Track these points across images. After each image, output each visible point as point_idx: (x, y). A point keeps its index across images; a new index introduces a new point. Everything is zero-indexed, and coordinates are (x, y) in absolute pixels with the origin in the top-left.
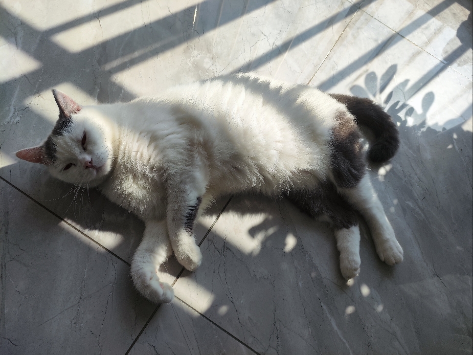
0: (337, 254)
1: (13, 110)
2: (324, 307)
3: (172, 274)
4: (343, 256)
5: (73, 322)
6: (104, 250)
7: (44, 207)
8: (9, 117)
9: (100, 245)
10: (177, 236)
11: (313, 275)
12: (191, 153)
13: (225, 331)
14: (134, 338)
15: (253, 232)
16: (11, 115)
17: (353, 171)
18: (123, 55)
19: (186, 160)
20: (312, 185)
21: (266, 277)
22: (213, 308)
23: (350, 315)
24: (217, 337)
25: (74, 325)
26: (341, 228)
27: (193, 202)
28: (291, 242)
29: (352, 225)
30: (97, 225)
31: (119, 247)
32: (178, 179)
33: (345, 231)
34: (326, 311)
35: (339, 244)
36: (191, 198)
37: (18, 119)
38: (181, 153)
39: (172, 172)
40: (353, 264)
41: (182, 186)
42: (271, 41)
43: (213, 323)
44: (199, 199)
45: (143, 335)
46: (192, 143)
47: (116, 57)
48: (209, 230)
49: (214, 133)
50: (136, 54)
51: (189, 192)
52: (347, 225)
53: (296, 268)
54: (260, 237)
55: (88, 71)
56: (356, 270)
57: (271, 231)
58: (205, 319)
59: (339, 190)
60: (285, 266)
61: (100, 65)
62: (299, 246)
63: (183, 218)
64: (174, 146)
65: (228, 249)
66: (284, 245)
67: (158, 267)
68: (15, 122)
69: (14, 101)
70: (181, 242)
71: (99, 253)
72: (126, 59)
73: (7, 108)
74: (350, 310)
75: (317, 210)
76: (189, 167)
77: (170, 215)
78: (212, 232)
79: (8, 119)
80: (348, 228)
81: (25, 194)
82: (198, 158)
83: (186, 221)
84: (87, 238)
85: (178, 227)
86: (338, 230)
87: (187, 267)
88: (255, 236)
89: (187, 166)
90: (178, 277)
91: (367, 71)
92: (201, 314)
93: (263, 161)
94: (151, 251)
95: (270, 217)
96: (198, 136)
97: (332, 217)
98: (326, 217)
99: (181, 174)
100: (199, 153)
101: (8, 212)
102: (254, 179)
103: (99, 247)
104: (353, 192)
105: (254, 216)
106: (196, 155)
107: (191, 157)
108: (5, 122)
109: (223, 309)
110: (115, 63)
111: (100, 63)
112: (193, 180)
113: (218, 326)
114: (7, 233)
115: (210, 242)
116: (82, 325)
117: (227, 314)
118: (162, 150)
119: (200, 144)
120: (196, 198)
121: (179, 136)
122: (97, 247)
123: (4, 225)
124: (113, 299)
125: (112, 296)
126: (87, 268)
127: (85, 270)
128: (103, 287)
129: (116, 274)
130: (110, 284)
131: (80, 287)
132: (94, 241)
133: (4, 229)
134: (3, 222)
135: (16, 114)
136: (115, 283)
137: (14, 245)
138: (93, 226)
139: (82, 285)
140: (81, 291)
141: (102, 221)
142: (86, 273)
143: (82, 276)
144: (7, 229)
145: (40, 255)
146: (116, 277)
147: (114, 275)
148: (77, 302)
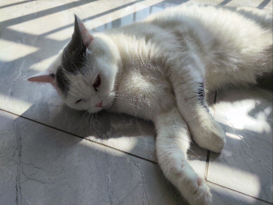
1: (21, 72)
7: (55, 128)
8: (18, 77)
9: (115, 149)
10: (195, 113)
16: (20, 75)
44: (203, 79)
69: (21, 67)
71: (117, 158)
73: (17, 72)
81: (36, 122)
83: (200, 97)
89: (183, 51)
95: (259, 102)
99: (180, 58)
101: (20, 138)
103: (116, 151)
107: (184, 44)
108: (15, 80)
114: (20, 155)
122: (114, 152)
123: (17, 149)
124: (148, 200)
125: (147, 197)
126: (109, 172)
127: (108, 176)
128: (133, 189)
129: (142, 172)
130: (140, 185)
131: (108, 194)
132: (110, 147)
133: (17, 153)
134: (16, 147)
135: (24, 74)
136: (144, 183)
137: (29, 165)
138: (104, 135)
139: (109, 191)
140: (110, 198)
141: (112, 129)
142: (109, 177)
143: (107, 182)
144: (20, 152)
145: (57, 169)
146: (143, 176)
147: (141, 175)
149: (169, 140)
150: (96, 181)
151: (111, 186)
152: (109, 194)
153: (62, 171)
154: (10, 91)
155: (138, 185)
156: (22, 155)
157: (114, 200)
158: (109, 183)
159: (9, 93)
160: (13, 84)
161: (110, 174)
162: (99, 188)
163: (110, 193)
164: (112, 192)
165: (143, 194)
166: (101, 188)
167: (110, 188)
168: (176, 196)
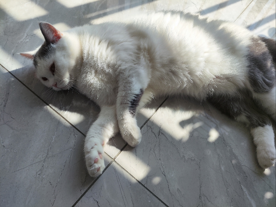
0: (254, 147)
1: (26, 35)
2: (245, 190)
3: (118, 147)
4: (259, 148)
5: (38, 174)
6: (69, 125)
8: (23, 39)
9: (67, 120)
10: (122, 115)
11: (234, 162)
12: (138, 55)
13: (157, 198)
14: (83, 192)
15: (183, 124)
16: (24, 37)
17: (267, 80)
18: (99, 10)
19: (134, 61)
20: (231, 91)
21: (193, 159)
22: (149, 177)
23: (269, 200)
24: (150, 201)
25: (38, 176)
26: (257, 126)
27: (137, 92)
28: (214, 135)
29: (266, 124)
30: (67, 107)
31: (81, 124)
32: (127, 73)
33: (260, 129)
34: (246, 193)
35: (255, 139)
36: (136, 88)
37: (28, 40)
38: (130, 55)
39: (123, 67)
40: (270, 154)
41: (130, 79)
42: (199, 7)
43: (147, 189)
44: (142, 91)
45: (89, 191)
46: (139, 49)
47: (95, 11)
48: (149, 119)
49: (156, 41)
50: (108, 10)
51: (134, 83)
52: (262, 124)
53: (219, 155)
54: (189, 128)
55: (76, 17)
56: (273, 159)
57: (197, 125)
58: (140, 185)
59: (255, 95)
60: (209, 152)
61: (84, 15)
62: (221, 139)
63: (129, 102)
64: (126, 50)
65: (162, 134)
66: (208, 136)
67: (107, 140)
68: (26, 42)
69: (28, 30)
70: (125, 121)
71: (65, 127)
72: (101, 12)
73: (23, 34)
74: (269, 195)
75: (236, 110)
76: (136, 65)
77: (119, 100)
78: (150, 121)
79: (21, 40)
80: (263, 126)
81: (23, 83)
82: (143, 59)
83: (131, 105)
84: (59, 116)
85: (124, 109)
86: (254, 128)
87: (129, 143)
88: (184, 127)
89: (135, 64)
90: (122, 150)
91: (269, 26)
92: (138, 181)
93: (193, 65)
94: (103, 126)
96: (144, 44)
97: (248, 117)
98: (243, 118)
99: (130, 70)
100: (144, 55)
101: (8, 94)
102: (185, 80)
103: (66, 122)
104: (267, 96)
105: (183, 112)
106: (142, 57)
107: (138, 58)
108: (19, 41)
109: (157, 180)
110: (93, 14)
111: (84, 13)
112: (138, 75)
113: (151, 193)
114: (5, 106)
115: (149, 128)
116: (44, 176)
117: (160, 184)
118: (117, 52)
119: (145, 49)
120: (139, 89)
121: (130, 43)
122: (65, 122)
123: (4, 101)
124: (70, 160)
125: (70, 158)
126: (55, 135)
128: (65, 150)
129: (76, 142)
131: (48, 148)
132: (63, 118)
133: (4, 103)
134: (4, 99)
135: (27, 37)
136: (74, 149)
137: (8, 114)
138: (64, 108)
140: (48, 151)
141: (71, 105)
142: (54, 138)
143: (50, 141)
144: (6, 104)
145: (24, 122)
146: (75, 144)
147: (74, 143)
148: (44, 159)
149: (99, 127)
150: (44, 138)
153: (27, 125)
154: (13, 51)
155: (69, 149)
156: (6, 106)
157: (50, 153)
158: (52, 142)
159: (12, 53)
160: (17, 45)
161: (55, 137)
162: (44, 143)
164: (51, 148)
165: (69, 155)
167: (51, 145)
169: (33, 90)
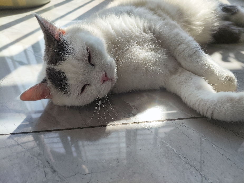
114: (55, 171)
123: (44, 166)
124: (221, 149)
125: (217, 147)
126: (166, 143)
127: (168, 146)
128: (201, 146)
129: (194, 129)
130: (202, 140)
131: (183, 162)
133: (48, 170)
134: (41, 166)
136: (204, 136)
137: (74, 176)
139: (182, 158)
140: (189, 164)
141: (133, 108)
142: (170, 147)
143: (172, 152)
144: (52, 167)
145: (111, 164)
146: (197, 132)
147: (195, 132)
148: (200, 176)
150: (162, 156)
151: (180, 153)
152: (185, 161)
153: (118, 163)
155: (201, 141)
156: (57, 170)
157: (194, 164)
158: (175, 151)
161: (168, 144)
162: (170, 160)
163: (185, 159)
164: (185, 158)
165: (212, 146)
166: (171, 159)
167: (179, 155)
168: (238, 134)
169: (70, 127)
